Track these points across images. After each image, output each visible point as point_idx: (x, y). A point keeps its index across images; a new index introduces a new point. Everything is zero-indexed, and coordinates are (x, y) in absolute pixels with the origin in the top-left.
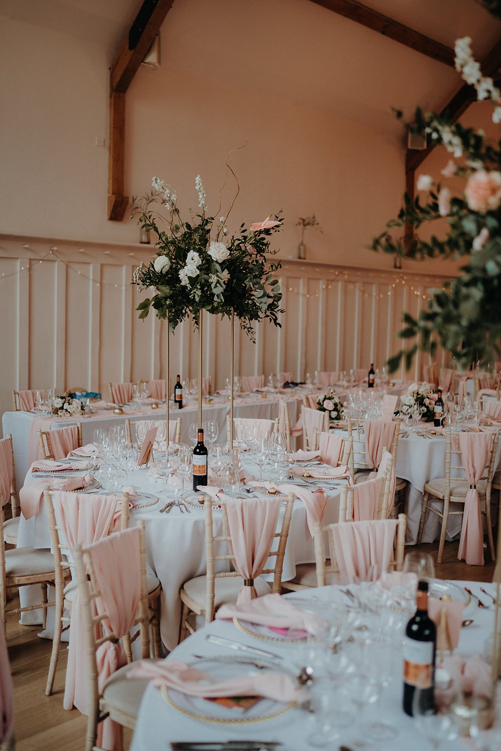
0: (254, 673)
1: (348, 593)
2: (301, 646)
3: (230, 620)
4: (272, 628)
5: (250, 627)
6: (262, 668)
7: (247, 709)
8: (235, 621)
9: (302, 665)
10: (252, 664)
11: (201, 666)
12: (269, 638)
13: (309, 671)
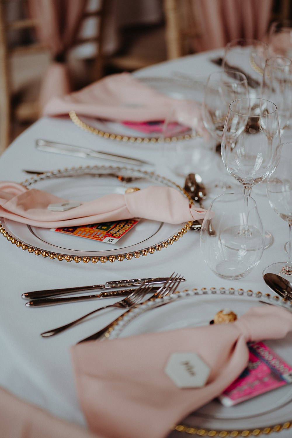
0: (121, 189)
1: (219, 62)
2: (179, 146)
3: (66, 116)
4: (128, 124)
5: (98, 125)
6: (129, 180)
7: (122, 238)
8: (73, 116)
9: (187, 171)
10: (112, 175)
11: (42, 185)
12: (129, 138)
13: (199, 179)
